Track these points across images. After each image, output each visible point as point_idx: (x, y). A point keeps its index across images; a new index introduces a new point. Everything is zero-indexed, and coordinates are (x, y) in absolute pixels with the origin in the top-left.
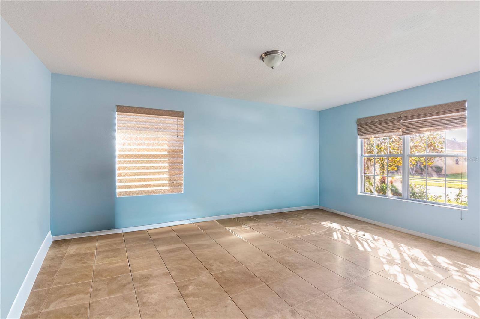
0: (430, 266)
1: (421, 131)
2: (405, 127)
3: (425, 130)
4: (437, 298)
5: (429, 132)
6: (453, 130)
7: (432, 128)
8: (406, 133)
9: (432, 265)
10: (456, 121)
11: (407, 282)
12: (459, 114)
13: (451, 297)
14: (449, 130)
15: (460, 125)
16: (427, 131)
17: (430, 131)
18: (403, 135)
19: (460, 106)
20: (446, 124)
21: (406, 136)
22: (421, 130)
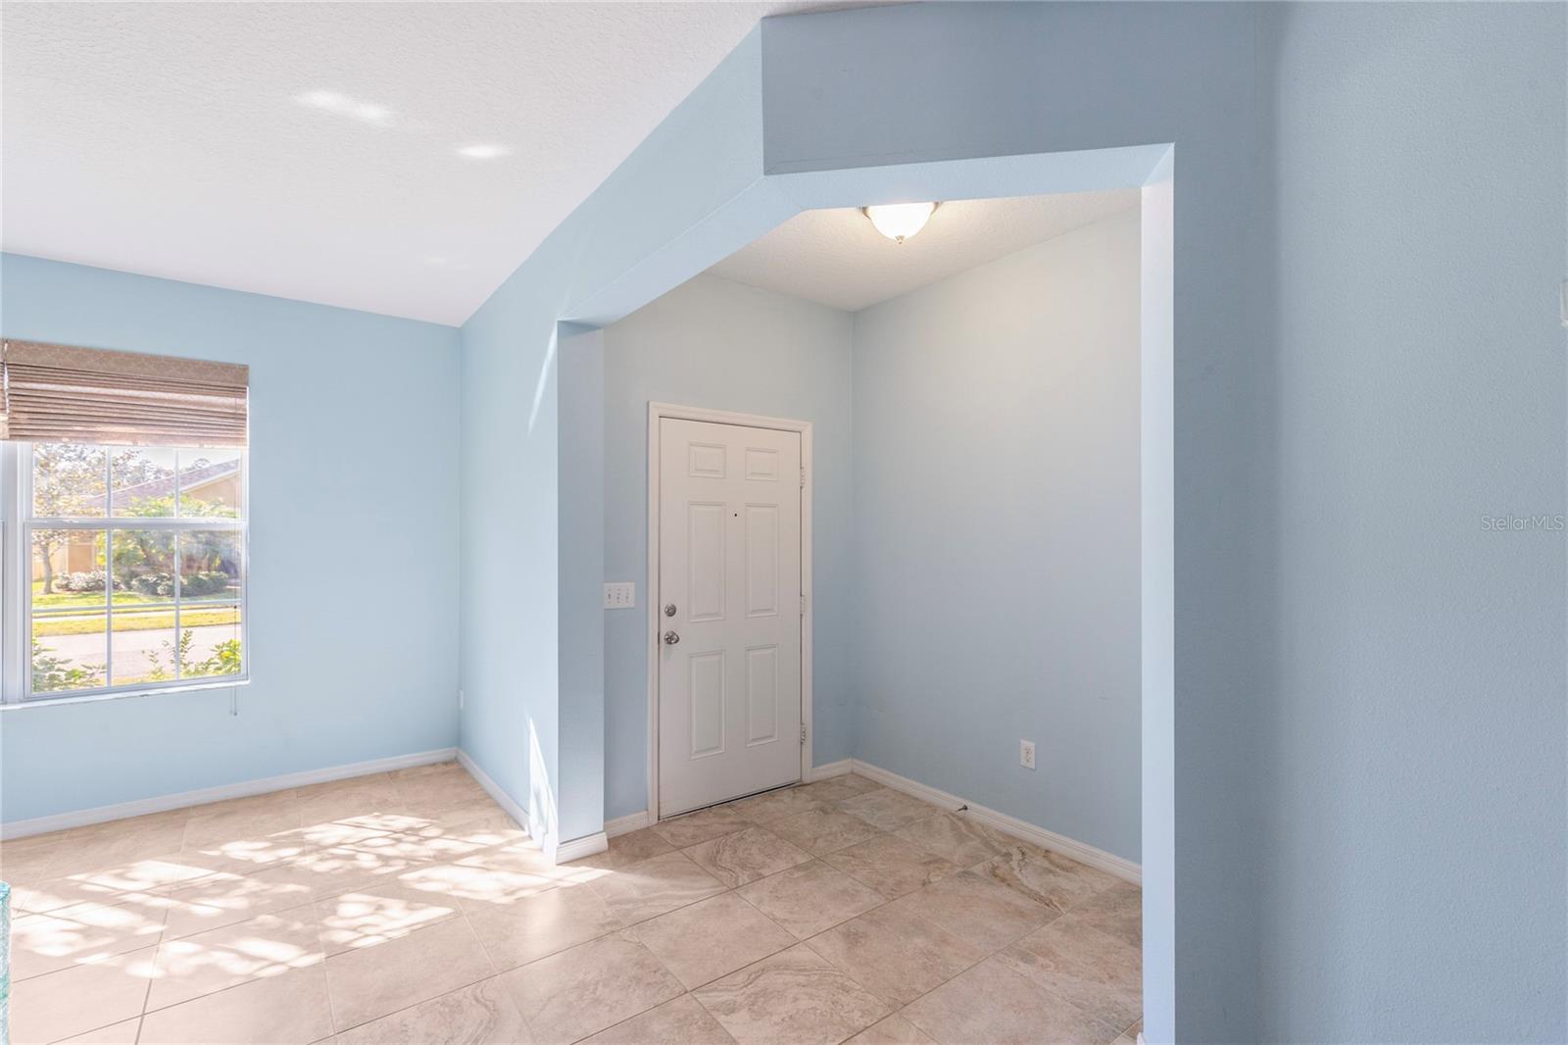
0: (242, 881)
1: (99, 435)
2: (26, 409)
3: (116, 433)
4: (361, 937)
5: (128, 443)
6: (210, 446)
7: (141, 430)
8: (25, 433)
9: (241, 878)
10: (220, 420)
11: (264, 959)
12: (231, 401)
13: (372, 914)
14: (197, 446)
15: (229, 436)
16: (121, 436)
17: (134, 438)
18: (10, 439)
19: (234, 379)
20: (190, 425)
21: (21, 446)
22: (99, 429)
